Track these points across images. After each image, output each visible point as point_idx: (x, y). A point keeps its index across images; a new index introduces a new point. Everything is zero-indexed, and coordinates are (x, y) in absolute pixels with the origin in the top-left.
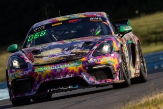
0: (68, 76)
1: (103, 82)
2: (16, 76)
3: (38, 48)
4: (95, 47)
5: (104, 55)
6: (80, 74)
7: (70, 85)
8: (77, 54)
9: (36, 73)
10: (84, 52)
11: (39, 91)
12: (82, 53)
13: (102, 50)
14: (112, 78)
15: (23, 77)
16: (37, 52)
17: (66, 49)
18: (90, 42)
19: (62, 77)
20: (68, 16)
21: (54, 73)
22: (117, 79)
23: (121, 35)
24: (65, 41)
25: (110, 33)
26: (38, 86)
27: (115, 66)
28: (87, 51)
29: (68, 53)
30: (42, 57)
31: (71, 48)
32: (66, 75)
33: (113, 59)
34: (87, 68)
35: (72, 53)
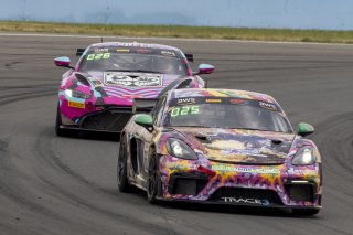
0: (258, 186)
1: (301, 204)
2: (181, 168)
6: (276, 187)
8: (270, 156)
12: (276, 156)
17: (250, 145)
19: (250, 186)
22: (316, 204)
26: (213, 190)
28: (282, 155)
29: (256, 152)
34: (285, 181)
35: (262, 153)
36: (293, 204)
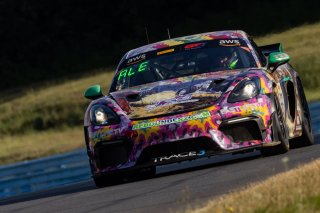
0: (187, 136)
1: (246, 144)
2: (102, 136)
3: (135, 90)
4: (232, 88)
5: (246, 100)
6: (208, 132)
7: (192, 150)
8: (202, 99)
9: (136, 131)
10: (213, 95)
11: (140, 161)
12: (210, 98)
13: (242, 92)
14: (260, 138)
15: (114, 138)
16: (134, 97)
17: (183, 92)
18: (222, 80)
19: (178, 138)
20: (184, 38)
21: (165, 132)
22: (268, 141)
23: (272, 69)
24: (180, 79)
25: (253, 64)
26: (139, 152)
27: (264, 118)
28: (218, 94)
29: (187, 99)
30: (143, 105)
31: (191, 90)
32: (184, 134)
33: (260, 107)
34: (219, 122)
35: (193, 98)
36: (235, 146)
